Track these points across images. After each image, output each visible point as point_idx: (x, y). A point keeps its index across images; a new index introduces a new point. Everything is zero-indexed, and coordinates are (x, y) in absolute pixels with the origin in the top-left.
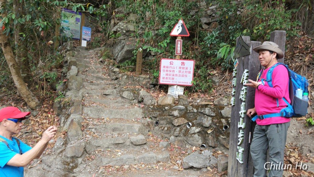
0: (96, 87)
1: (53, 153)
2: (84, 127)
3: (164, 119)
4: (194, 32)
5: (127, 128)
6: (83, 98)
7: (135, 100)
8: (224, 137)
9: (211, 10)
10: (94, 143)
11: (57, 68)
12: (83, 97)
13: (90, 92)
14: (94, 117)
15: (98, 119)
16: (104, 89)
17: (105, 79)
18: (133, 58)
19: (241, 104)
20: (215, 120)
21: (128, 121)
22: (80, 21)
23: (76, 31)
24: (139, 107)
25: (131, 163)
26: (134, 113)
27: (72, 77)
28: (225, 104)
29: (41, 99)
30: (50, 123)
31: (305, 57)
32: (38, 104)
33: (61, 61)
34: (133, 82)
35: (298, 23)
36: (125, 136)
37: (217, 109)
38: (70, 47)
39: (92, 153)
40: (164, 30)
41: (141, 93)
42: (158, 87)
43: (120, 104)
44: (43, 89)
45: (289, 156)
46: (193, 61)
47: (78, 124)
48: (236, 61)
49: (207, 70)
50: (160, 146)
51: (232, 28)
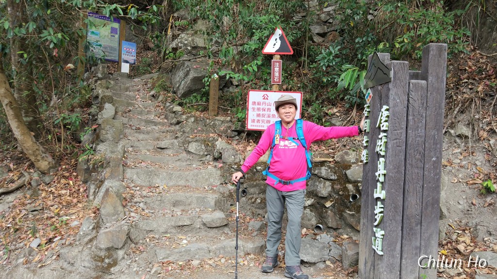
0: (146, 136)
1: (77, 243)
2: (126, 201)
3: (255, 186)
4: (300, 48)
5: (195, 201)
6: (124, 154)
7: (209, 156)
8: (351, 213)
9: (326, 13)
10: (143, 225)
11: (82, 107)
12: (125, 152)
13: (137, 144)
14: (142, 184)
15: (150, 187)
16: (158, 139)
17: (159, 124)
18: (204, 90)
19: (379, 160)
20: (337, 187)
21: (198, 189)
22: (118, 32)
23: (112, 48)
24: (215, 167)
25: (203, 256)
26: (207, 177)
27: (106, 121)
28: (353, 160)
29: (57, 156)
30: (73, 194)
31: (477, 85)
32: (52, 164)
33: (88, 96)
34: (205, 128)
35: (464, 32)
36: (194, 213)
37: (339, 168)
38: (102, 74)
39: (141, 241)
40: (253, 45)
41: (218, 146)
42: (244, 135)
43: (185, 164)
44: (59, 140)
45: (457, 241)
46: (300, 94)
47: (117, 196)
48: (368, 92)
49: (322, 107)
50: (250, 228)
51: (360, 41)
